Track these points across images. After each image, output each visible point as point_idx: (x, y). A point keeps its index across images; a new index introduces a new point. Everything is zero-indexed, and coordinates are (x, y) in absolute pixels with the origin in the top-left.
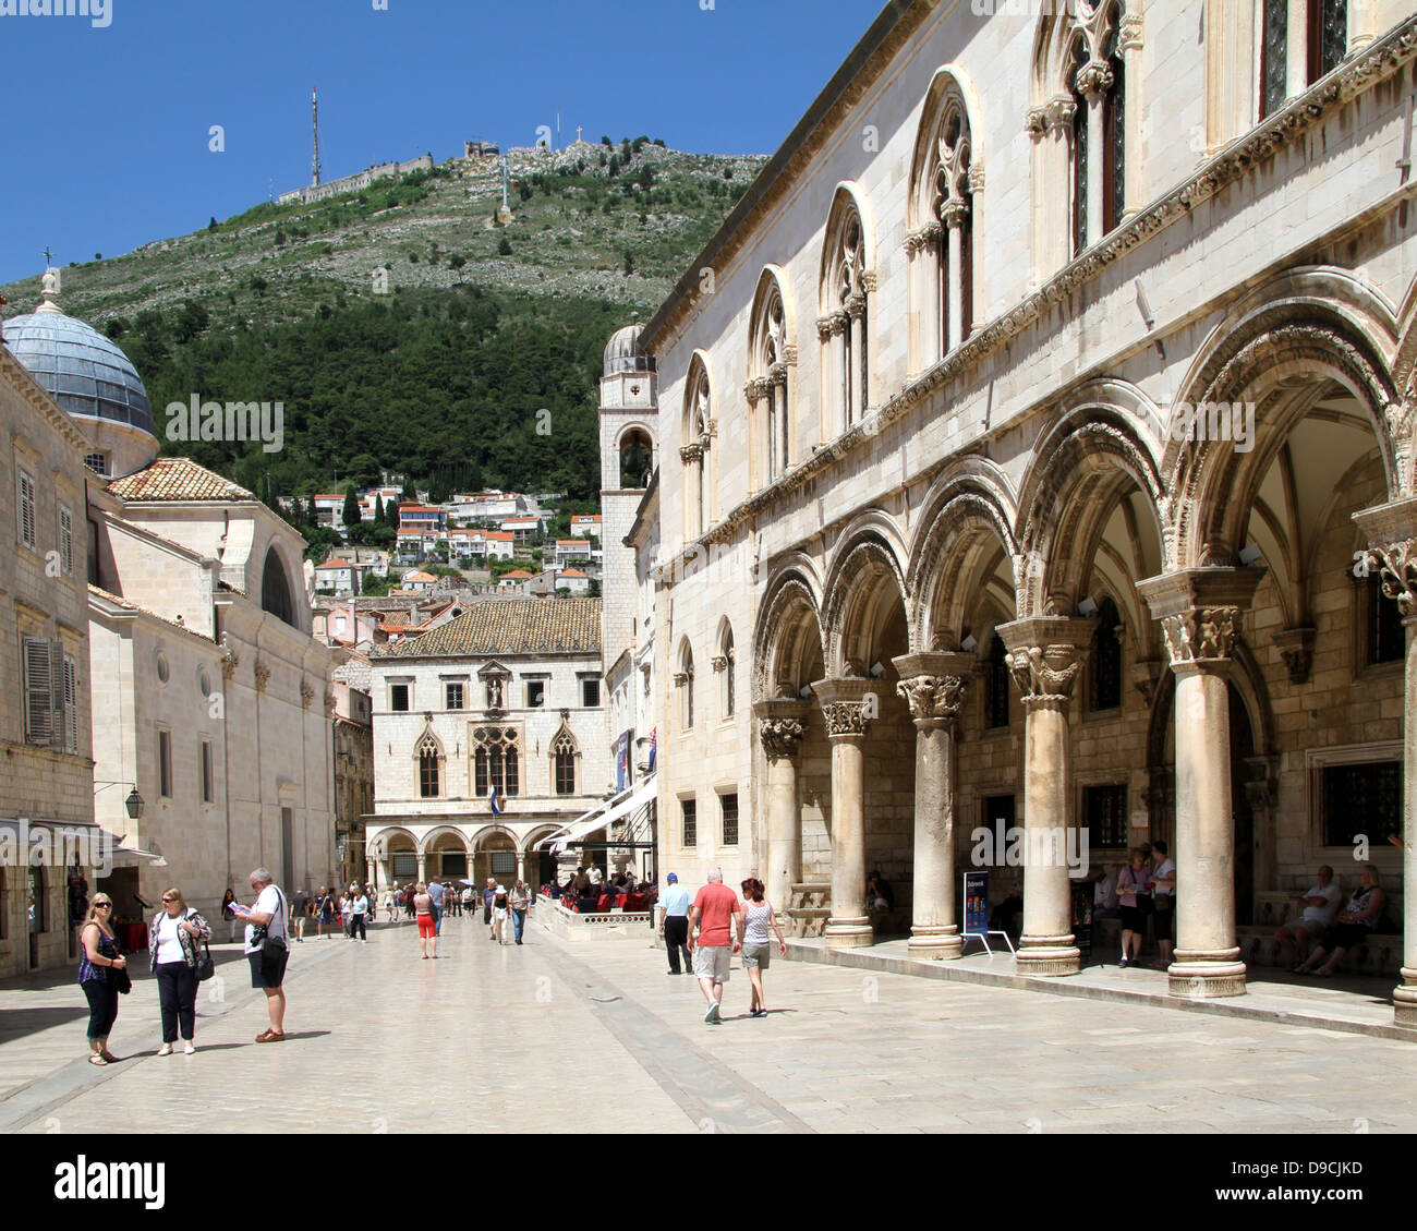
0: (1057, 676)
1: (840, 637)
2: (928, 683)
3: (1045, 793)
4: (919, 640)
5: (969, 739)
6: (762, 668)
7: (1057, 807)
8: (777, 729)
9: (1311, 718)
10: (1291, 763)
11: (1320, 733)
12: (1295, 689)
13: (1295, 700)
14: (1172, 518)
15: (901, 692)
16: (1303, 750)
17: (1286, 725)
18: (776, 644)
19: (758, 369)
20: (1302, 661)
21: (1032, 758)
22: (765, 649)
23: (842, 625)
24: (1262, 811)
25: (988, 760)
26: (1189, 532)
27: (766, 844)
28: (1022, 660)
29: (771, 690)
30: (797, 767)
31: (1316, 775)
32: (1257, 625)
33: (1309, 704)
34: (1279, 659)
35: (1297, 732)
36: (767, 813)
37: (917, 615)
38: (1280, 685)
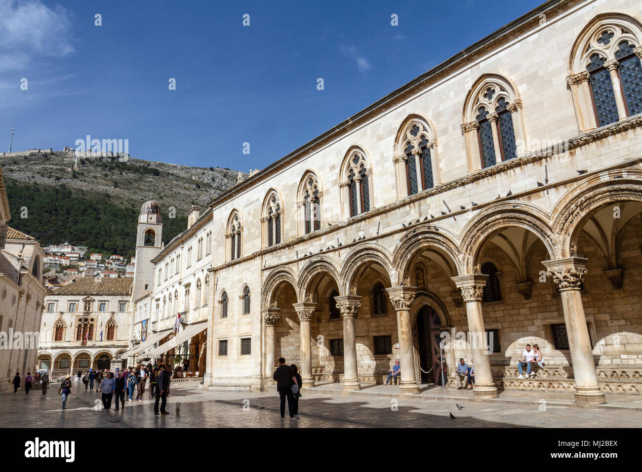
0: (408, 303)
1: (305, 290)
2: (349, 304)
3: (407, 337)
4: (345, 292)
5: (323, 322)
6: (266, 299)
7: (410, 341)
8: (271, 318)
9: (463, 317)
10: (458, 329)
12: (457, 309)
13: (457, 311)
14: (464, 260)
15: (338, 307)
17: (454, 318)
18: (271, 292)
19: (265, 214)
20: (460, 300)
21: (402, 327)
22: (267, 293)
23: (305, 287)
25: (332, 328)
26: (470, 265)
27: (265, 354)
28: (398, 298)
29: (268, 306)
30: (275, 330)
33: (462, 312)
34: (451, 300)
35: (459, 320)
36: (266, 344)
37: (344, 285)
38: (451, 307)
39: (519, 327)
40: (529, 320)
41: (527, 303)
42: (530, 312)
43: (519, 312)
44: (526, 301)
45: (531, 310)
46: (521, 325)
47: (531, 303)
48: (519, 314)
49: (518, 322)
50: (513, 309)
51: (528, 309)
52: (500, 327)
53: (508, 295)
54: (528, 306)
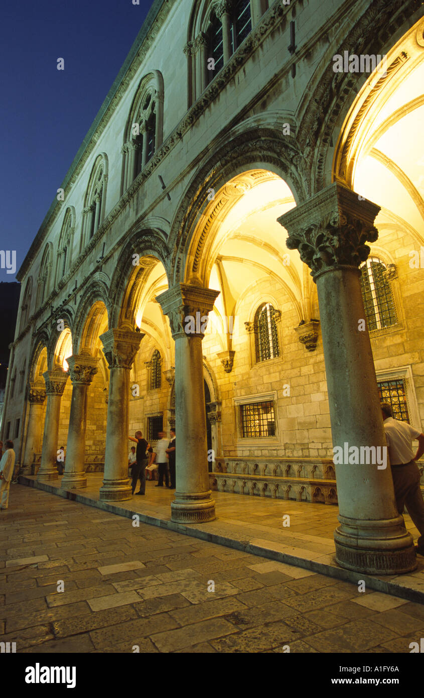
4: (75, 351)
8: (34, 394)
9: (234, 386)
10: (226, 404)
11: (238, 391)
12: (227, 375)
13: (227, 379)
16: (231, 399)
17: (224, 389)
20: (229, 363)
24: (215, 424)
26: (181, 270)
31: (237, 408)
32: (211, 353)
33: (232, 380)
34: (220, 363)
35: (228, 391)
37: (76, 341)
38: (221, 374)
39: (300, 395)
40: (313, 383)
41: (311, 357)
42: (314, 371)
43: (300, 372)
44: (309, 354)
45: (316, 367)
46: (302, 393)
47: (317, 355)
48: (300, 376)
49: (297, 388)
50: (292, 368)
51: (312, 366)
52: (275, 398)
53: (286, 347)
54: (312, 361)
